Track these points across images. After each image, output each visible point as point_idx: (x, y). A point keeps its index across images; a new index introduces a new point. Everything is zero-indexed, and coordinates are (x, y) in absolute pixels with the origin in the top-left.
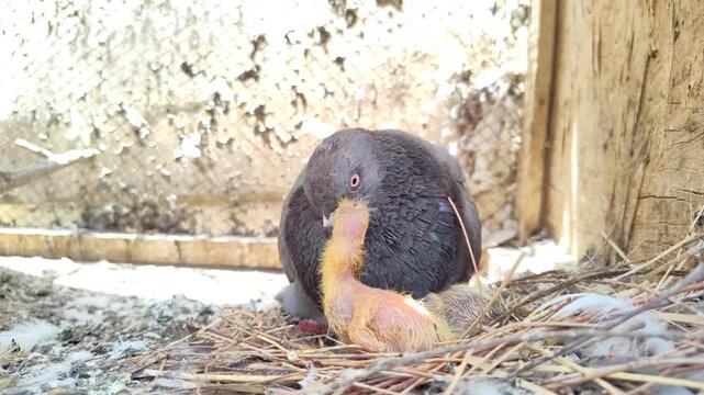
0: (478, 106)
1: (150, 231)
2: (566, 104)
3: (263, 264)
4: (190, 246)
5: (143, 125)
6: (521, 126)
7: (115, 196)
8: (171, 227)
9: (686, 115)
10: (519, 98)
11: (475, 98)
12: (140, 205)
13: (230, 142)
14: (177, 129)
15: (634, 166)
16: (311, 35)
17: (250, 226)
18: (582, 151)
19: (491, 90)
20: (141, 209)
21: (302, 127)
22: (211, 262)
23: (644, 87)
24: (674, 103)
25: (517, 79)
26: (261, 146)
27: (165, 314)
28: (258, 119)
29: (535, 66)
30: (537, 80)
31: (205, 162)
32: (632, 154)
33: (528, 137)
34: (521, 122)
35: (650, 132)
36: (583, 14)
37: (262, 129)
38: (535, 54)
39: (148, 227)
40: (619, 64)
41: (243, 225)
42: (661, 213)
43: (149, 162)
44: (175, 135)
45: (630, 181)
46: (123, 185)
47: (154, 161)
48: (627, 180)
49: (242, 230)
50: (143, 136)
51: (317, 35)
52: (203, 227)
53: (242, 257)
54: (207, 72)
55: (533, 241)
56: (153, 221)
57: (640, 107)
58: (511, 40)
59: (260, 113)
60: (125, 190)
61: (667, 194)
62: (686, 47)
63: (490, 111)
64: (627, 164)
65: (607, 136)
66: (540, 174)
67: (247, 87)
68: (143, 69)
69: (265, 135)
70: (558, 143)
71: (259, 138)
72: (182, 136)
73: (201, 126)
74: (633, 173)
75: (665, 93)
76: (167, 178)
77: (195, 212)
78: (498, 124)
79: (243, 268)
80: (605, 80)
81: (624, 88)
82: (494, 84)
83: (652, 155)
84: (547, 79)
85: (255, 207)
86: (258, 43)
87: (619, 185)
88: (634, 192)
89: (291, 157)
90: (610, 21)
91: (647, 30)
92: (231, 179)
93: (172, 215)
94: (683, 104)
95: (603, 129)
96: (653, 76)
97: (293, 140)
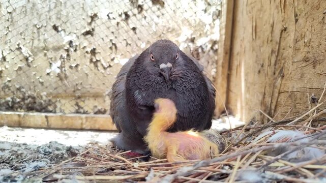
0: (198, 54)
1: (31, 111)
2: (238, 54)
3: (93, 128)
4: (53, 119)
5: (30, 56)
6: (217, 64)
7: (13, 92)
8: (43, 109)
9: (303, 54)
10: (216, 51)
11: (197, 50)
12: (26, 97)
13: (77, 66)
14: (48, 59)
15: (276, 79)
16: (120, 16)
17: (86, 109)
18: (246, 75)
19: (204, 47)
20: (27, 99)
21: (114, 60)
22: (64, 127)
23: (280, 44)
24: (297, 50)
25: (215, 43)
26: (93, 69)
27: (47, 150)
28: (92, 55)
29: (224, 37)
30: (225, 43)
31: (63, 76)
32: (274, 74)
33: (220, 69)
34: (217, 62)
35: (284, 63)
36: (247, 14)
37: (94, 60)
38: (224, 31)
39: (30, 109)
40: (266, 35)
41: (82, 108)
42: (292, 99)
43: (32, 75)
44: (47, 62)
45: (274, 86)
46: (18, 87)
47: (35, 74)
48: (272, 85)
49: (82, 111)
50: (30, 61)
51: (123, 16)
52: (60, 109)
53: (82, 124)
54: (66, 30)
55: (223, 116)
56: (33, 106)
57: (278, 53)
58: (212, 25)
59: (93, 52)
60: (19, 89)
61: (295, 90)
62: (302, 25)
63: (203, 56)
64: (272, 79)
65: (260, 67)
66: (225, 85)
67: (87, 39)
68: (31, 27)
69: (96, 63)
70: (234, 72)
71: (92, 65)
72: (51, 62)
73: (61, 57)
74: (275, 82)
75: (292, 45)
76: (42, 83)
77: (56, 101)
78: (207, 63)
79: (82, 130)
80: (258, 42)
81: (269, 45)
82: (205, 44)
83: (285, 73)
84: (229, 43)
85: (89, 99)
86: (94, 17)
87: (267, 88)
88: (277, 91)
89: (108, 75)
90: (261, 16)
91: (281, 19)
92: (77, 85)
93: (44, 103)
94: (302, 50)
95: (258, 64)
96: (285, 38)
97: (110, 66)
